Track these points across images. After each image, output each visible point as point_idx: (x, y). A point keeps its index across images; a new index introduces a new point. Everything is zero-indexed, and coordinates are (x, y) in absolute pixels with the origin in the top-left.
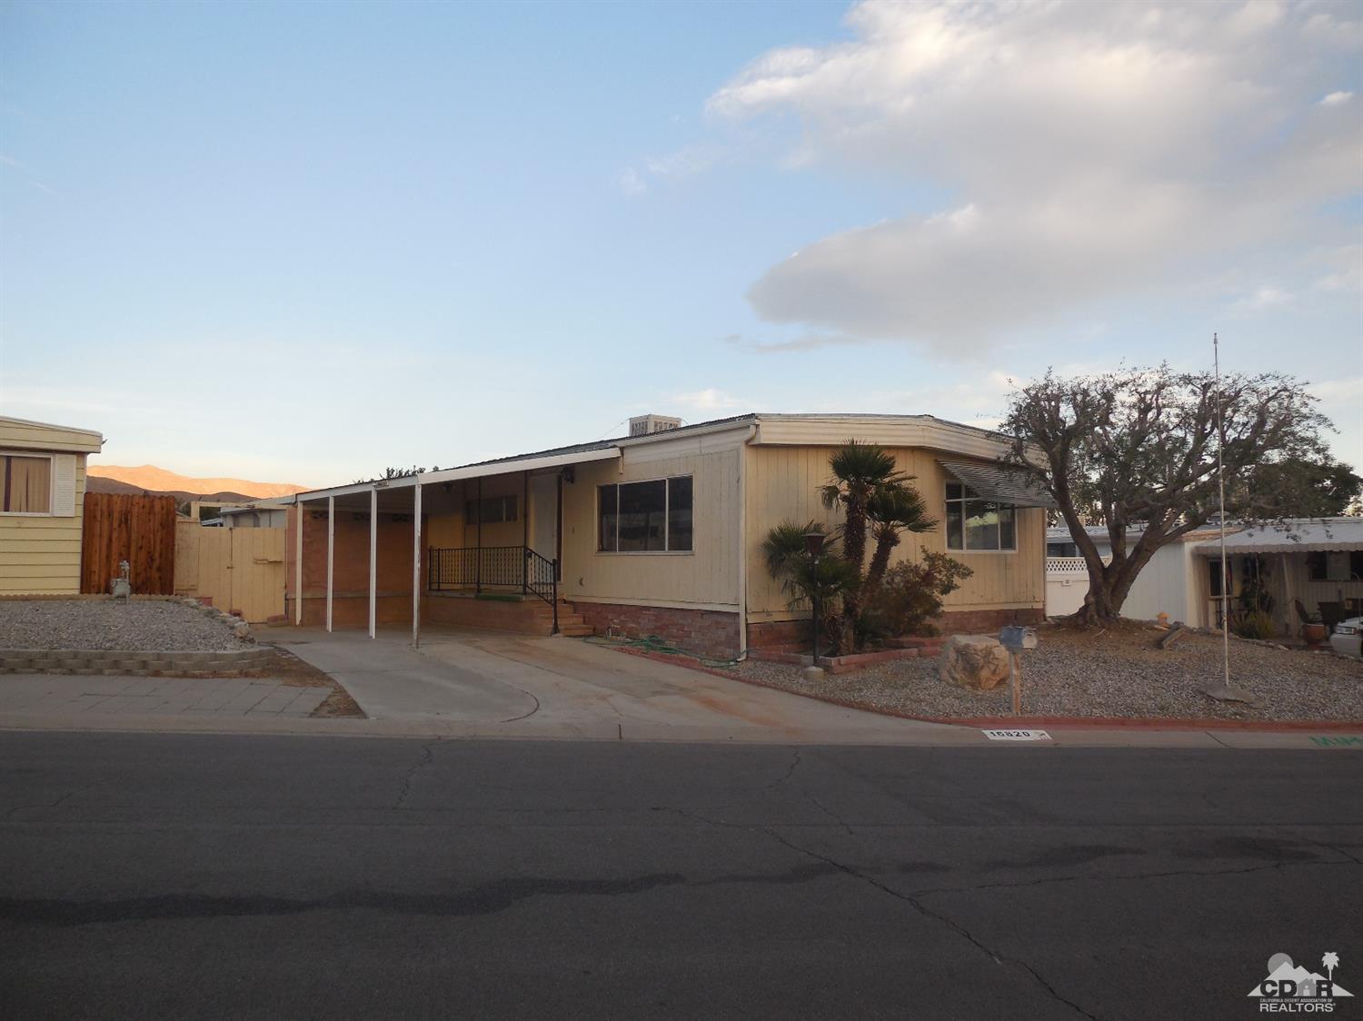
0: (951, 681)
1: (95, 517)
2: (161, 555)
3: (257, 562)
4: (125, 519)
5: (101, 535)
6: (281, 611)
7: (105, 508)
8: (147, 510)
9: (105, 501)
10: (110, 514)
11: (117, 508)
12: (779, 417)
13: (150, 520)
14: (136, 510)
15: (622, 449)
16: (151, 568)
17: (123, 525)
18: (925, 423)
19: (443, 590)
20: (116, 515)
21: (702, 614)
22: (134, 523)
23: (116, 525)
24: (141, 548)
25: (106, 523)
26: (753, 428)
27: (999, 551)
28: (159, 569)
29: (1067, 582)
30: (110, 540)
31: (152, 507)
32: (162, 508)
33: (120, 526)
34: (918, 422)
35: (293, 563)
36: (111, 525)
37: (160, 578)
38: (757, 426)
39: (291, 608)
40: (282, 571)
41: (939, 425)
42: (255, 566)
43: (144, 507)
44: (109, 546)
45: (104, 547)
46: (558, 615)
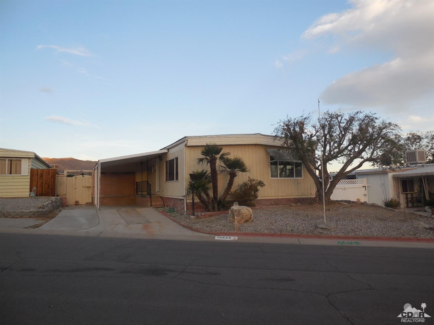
0: (229, 220)
1: (33, 175)
2: (52, 185)
3: (83, 187)
4: (42, 175)
5: (35, 181)
6: (91, 201)
7: (36, 173)
8: (48, 173)
9: (36, 171)
10: (37, 174)
11: (39, 173)
12: (195, 137)
13: (48, 176)
14: (44, 173)
15: (168, 149)
16: (49, 189)
17: (41, 177)
18: (257, 136)
19: (139, 194)
20: (39, 175)
21: (181, 200)
22: (44, 176)
23: (39, 177)
24: (46, 183)
25: (36, 176)
26: (186, 141)
27: (295, 178)
28: (51, 189)
29: (345, 188)
30: (37, 181)
31: (49, 172)
32: (52, 172)
33: (40, 177)
34: (254, 136)
35: (94, 187)
36: (38, 178)
37: (51, 192)
38: (187, 140)
39: (93, 200)
40: (91, 189)
41: (264, 137)
42: (83, 188)
43: (47, 172)
44: (37, 184)
45: (36, 184)
46: (152, 201)
